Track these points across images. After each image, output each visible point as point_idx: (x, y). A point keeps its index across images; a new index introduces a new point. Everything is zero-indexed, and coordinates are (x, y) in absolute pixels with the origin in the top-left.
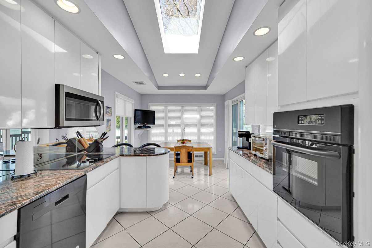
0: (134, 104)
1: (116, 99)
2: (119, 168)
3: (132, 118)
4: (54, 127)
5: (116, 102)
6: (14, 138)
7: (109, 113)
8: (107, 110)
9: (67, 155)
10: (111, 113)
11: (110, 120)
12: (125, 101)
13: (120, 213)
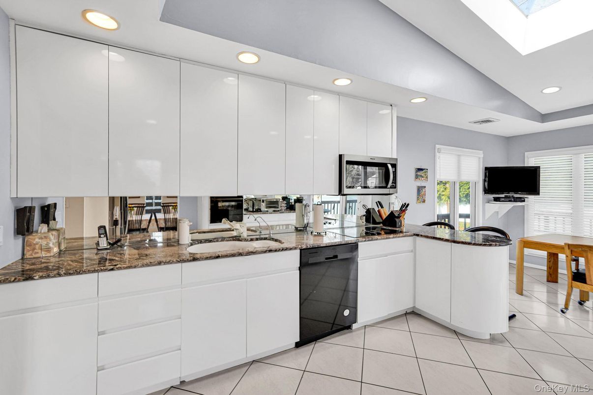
0: (483, 158)
1: (437, 154)
2: (414, 251)
3: (478, 182)
4: (338, 194)
5: (438, 161)
6: (330, 205)
7: (422, 177)
8: (419, 174)
9: (366, 225)
10: (427, 177)
11: (425, 187)
12: (459, 156)
13: (414, 313)
